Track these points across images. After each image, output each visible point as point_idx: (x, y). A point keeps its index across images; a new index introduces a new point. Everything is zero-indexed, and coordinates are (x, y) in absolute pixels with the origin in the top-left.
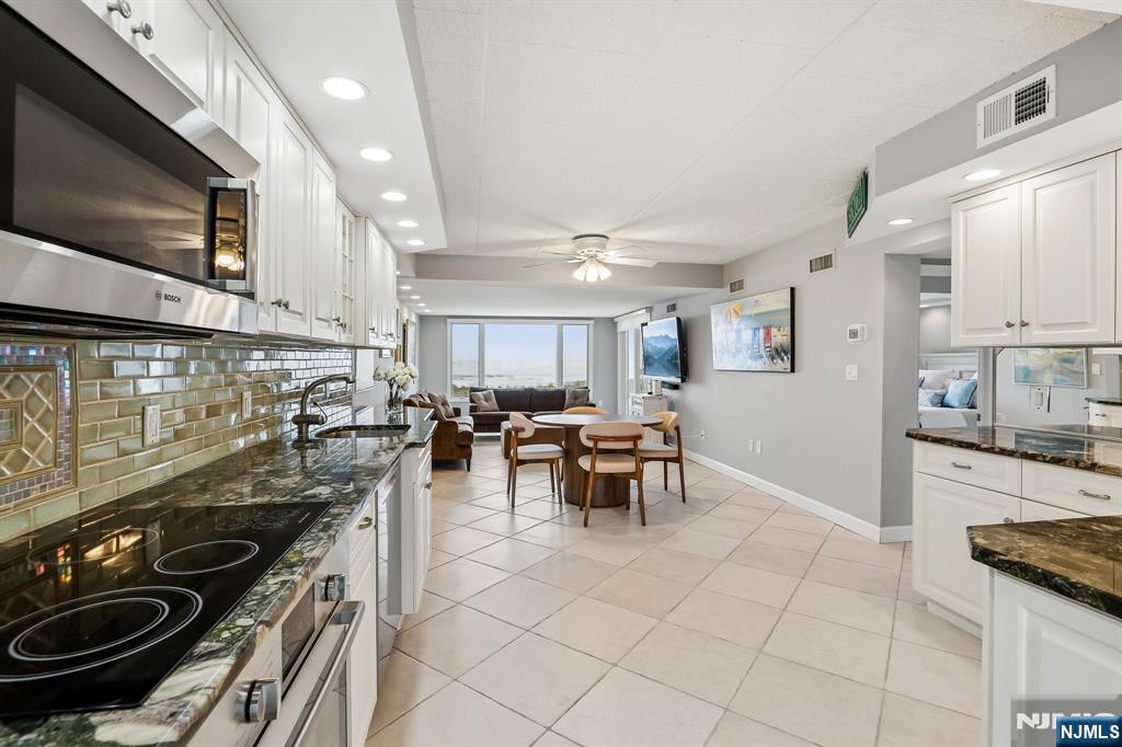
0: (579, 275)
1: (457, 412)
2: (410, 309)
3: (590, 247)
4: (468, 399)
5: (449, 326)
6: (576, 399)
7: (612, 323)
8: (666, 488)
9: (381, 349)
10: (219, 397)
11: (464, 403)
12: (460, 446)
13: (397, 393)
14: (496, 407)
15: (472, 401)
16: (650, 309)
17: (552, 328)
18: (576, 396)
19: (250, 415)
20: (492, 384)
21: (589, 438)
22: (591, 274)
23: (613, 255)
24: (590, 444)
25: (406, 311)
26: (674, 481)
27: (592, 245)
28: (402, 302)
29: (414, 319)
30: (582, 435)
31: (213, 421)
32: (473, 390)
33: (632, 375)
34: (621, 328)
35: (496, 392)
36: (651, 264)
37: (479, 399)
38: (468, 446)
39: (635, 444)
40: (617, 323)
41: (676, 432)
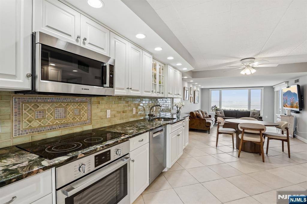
0: (243, 73)
1: (210, 116)
2: (197, 87)
3: (247, 62)
5: (210, 91)
6: (254, 115)
7: (272, 88)
8: (283, 151)
10: (126, 109)
11: (213, 113)
12: (207, 126)
13: (179, 110)
14: (224, 116)
15: (216, 113)
16: (287, 82)
17: (247, 91)
18: (254, 113)
19: (135, 113)
21: (241, 128)
22: (248, 72)
23: (256, 64)
24: (242, 130)
25: (195, 87)
26: (286, 148)
30: (239, 126)
31: (124, 114)
32: (217, 110)
33: (280, 107)
34: (276, 90)
35: (224, 111)
36: (276, 65)
37: (219, 113)
38: (209, 127)
39: (261, 132)
40: (274, 88)
41: (286, 130)
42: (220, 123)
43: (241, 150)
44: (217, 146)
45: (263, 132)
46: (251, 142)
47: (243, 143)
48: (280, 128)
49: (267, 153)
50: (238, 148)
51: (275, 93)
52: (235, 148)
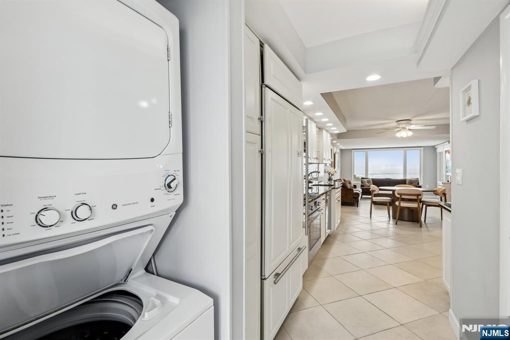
0: (398, 135)
1: (355, 186)
2: (336, 147)
4: (360, 182)
5: (353, 153)
6: (412, 183)
7: (434, 148)
9: (326, 164)
11: (359, 183)
12: (354, 198)
15: (362, 183)
17: (402, 151)
18: (410, 181)
20: (370, 177)
21: (398, 194)
24: (398, 196)
25: (335, 148)
27: (404, 124)
28: (333, 146)
29: (338, 151)
30: (396, 193)
32: (362, 178)
34: (439, 150)
35: (372, 179)
37: (365, 182)
38: (357, 198)
39: (418, 197)
40: (436, 149)
41: (443, 195)
42: (375, 191)
43: (399, 220)
44: (371, 217)
45: (420, 197)
46: (408, 208)
47: (400, 209)
48: (437, 194)
49: (425, 221)
50: (394, 218)
51: (438, 154)
52: (391, 218)
